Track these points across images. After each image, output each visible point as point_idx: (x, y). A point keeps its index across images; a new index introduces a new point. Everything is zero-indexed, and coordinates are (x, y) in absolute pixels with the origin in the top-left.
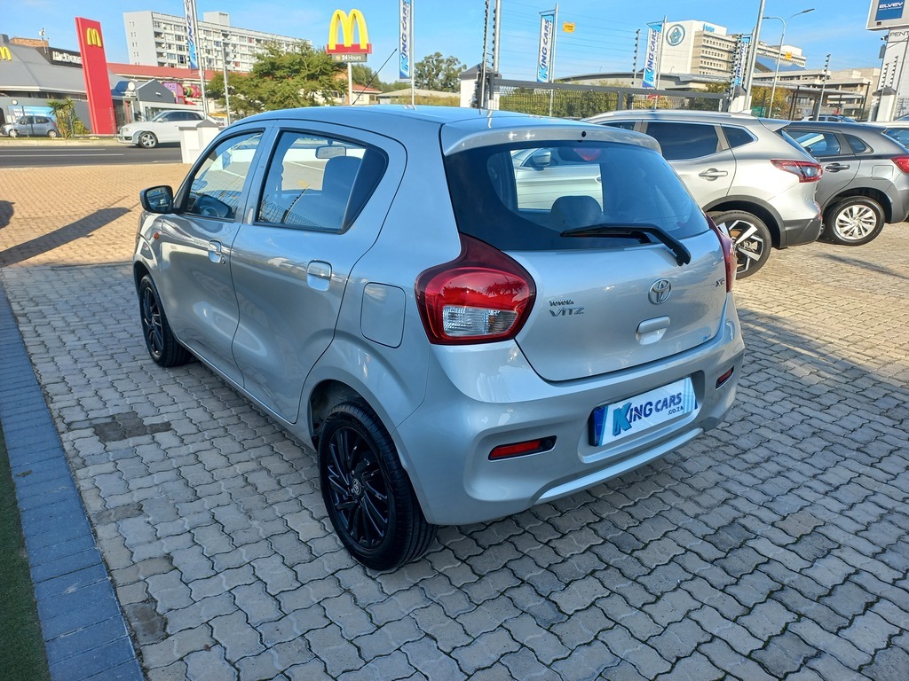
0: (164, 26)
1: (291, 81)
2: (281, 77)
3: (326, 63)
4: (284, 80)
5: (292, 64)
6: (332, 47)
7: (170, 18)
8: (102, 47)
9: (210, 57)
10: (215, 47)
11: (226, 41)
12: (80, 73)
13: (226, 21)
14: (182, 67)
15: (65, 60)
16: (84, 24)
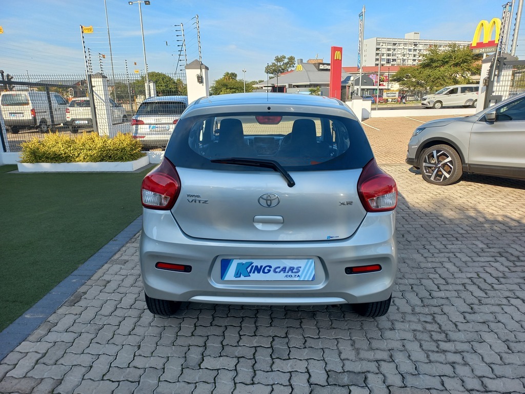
0: (382, 44)
1: (442, 69)
2: (436, 67)
3: (468, 55)
4: (437, 68)
5: (444, 59)
6: (474, 44)
7: (386, 40)
8: (341, 60)
9: (404, 58)
10: (408, 52)
11: (416, 48)
12: (328, 73)
13: (417, 37)
14: (388, 65)
15: (325, 68)
16: (335, 49)
